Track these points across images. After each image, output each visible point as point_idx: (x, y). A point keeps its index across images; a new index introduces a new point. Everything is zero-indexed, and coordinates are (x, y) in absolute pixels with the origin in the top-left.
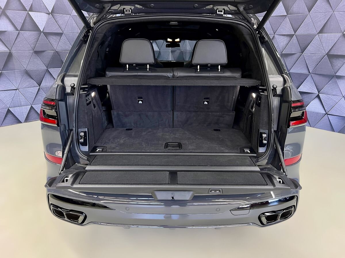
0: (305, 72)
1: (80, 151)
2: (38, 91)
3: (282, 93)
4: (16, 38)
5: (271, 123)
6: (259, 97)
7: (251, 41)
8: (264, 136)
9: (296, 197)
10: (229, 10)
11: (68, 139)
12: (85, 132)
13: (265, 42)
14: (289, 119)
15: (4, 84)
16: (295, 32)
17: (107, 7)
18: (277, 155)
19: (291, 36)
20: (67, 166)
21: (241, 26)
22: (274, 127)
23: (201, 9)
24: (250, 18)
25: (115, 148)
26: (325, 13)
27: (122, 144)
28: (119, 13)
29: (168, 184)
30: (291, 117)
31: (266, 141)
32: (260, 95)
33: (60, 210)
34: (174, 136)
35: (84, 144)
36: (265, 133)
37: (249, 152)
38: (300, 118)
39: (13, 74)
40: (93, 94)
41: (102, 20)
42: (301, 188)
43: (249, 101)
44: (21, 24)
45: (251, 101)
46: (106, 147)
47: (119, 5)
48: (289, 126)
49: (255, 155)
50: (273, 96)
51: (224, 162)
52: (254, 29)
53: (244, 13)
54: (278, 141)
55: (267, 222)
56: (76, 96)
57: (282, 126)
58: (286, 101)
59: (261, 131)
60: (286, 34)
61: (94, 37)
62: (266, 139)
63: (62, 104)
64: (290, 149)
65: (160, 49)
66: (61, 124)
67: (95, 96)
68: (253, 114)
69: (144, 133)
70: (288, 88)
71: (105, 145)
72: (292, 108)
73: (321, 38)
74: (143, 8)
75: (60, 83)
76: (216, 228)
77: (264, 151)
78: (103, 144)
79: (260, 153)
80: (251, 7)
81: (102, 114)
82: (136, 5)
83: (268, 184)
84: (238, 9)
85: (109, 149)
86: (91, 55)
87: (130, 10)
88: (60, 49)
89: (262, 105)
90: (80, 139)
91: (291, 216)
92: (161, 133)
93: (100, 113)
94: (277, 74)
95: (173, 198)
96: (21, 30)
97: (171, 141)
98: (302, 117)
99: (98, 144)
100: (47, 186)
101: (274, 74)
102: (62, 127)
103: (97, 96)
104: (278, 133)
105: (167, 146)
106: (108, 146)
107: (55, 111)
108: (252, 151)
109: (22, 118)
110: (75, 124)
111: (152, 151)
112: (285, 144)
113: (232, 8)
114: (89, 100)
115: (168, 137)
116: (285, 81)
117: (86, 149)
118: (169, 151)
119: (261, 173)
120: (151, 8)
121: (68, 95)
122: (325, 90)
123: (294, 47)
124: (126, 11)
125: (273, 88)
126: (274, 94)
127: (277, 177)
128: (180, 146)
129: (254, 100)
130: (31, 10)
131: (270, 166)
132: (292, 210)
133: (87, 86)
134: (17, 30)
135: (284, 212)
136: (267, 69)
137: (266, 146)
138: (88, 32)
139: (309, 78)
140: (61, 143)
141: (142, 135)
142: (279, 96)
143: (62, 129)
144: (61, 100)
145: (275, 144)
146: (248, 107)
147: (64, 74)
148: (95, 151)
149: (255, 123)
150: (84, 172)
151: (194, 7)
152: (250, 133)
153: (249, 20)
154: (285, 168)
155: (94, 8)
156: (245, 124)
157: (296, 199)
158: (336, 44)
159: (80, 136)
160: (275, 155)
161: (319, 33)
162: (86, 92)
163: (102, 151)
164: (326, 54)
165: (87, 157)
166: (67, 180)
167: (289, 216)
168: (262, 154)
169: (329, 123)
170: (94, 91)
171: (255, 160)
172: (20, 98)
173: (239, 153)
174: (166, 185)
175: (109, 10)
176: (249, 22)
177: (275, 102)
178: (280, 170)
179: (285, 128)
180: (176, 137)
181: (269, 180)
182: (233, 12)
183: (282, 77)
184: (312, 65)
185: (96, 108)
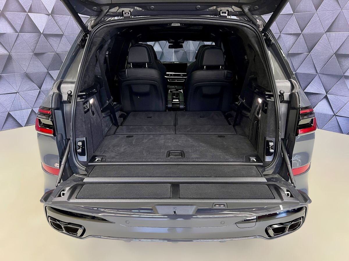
0: (313, 72)
1: (78, 161)
2: (39, 94)
3: (290, 99)
4: (16, 40)
5: (278, 130)
6: (265, 103)
7: (257, 44)
8: (271, 144)
9: (305, 208)
10: (233, 11)
11: (65, 149)
12: (83, 142)
13: (272, 45)
14: (297, 127)
15: (4, 87)
16: (302, 31)
17: (105, 9)
18: (285, 164)
19: (298, 35)
20: (64, 177)
21: (246, 28)
22: (282, 135)
23: (204, 10)
24: (256, 19)
25: (115, 157)
26: (333, 12)
27: (122, 153)
28: (118, 16)
29: (170, 198)
30: (299, 124)
31: (273, 149)
32: (267, 102)
33: (58, 223)
34: (176, 143)
35: (82, 154)
36: (271, 141)
37: (255, 161)
38: (309, 125)
39: (13, 77)
40: (91, 101)
41: (100, 23)
42: (310, 201)
43: (255, 106)
44: (21, 26)
45: (257, 106)
46: (105, 157)
47: (117, 8)
48: (297, 134)
49: (262, 164)
50: (281, 103)
51: (228, 172)
52: (259, 31)
53: (249, 14)
54: (285, 150)
55: (274, 234)
56: (73, 104)
57: (289, 134)
58: (294, 107)
59: (268, 139)
60: (292, 33)
61: (92, 42)
62: (274, 147)
63: (58, 113)
64: (299, 159)
65: (163, 49)
66: (58, 134)
67: (94, 104)
68: (259, 120)
69: (145, 141)
70: (296, 93)
71: (104, 155)
72: (301, 115)
73: (329, 37)
74: (143, 10)
75: (56, 91)
76: (220, 241)
77: (271, 160)
78: (102, 153)
79: (266, 162)
80: (257, 7)
81: (101, 121)
82: (136, 7)
83: (276, 197)
84: (243, 11)
85: (109, 159)
86: (89, 60)
87: (130, 13)
88: (61, 51)
89: (269, 112)
90: (78, 149)
91: (299, 227)
92: (163, 140)
93: (99, 120)
94: (285, 78)
95: (175, 212)
96: (21, 32)
97: (173, 149)
98: (311, 124)
99: (97, 153)
100: (43, 201)
101: (281, 79)
102: (59, 137)
103: (96, 103)
104: (286, 141)
105: (169, 154)
106: (107, 155)
107: (51, 121)
108: (259, 160)
109: (23, 122)
110: (72, 133)
111: (153, 160)
112: (294, 153)
113: (237, 9)
114: (87, 107)
115: (170, 144)
116: (293, 87)
117: (84, 159)
118: (171, 160)
119: (268, 185)
120: (151, 10)
121: (65, 103)
122: (333, 91)
123: (301, 46)
124: (125, 14)
125: (280, 94)
126: (281, 100)
127: (285, 189)
128: (182, 154)
129: (260, 106)
130: (30, 11)
131: (277, 176)
132: (301, 222)
133: (85, 93)
134: (16, 32)
135: (292, 223)
136: (274, 74)
137: (273, 155)
138: (85, 36)
139: (317, 78)
140: (58, 154)
141: (143, 143)
142: (286, 102)
143: (59, 139)
144: (57, 109)
145: (283, 152)
146: (254, 113)
147: (61, 81)
148: (94, 161)
149: (261, 130)
150: (82, 184)
151: (196, 9)
152: (255, 140)
153: (255, 21)
154: (293, 179)
155: (91, 11)
156: (250, 130)
157: (305, 210)
158: (345, 43)
159: (78, 146)
160: (282, 164)
161: (327, 32)
162: (84, 100)
163: (102, 161)
164: (334, 54)
165: (85, 168)
166: (63, 194)
167: (297, 228)
168: (269, 164)
169: (337, 125)
170: (93, 98)
171: (262, 170)
172: (20, 102)
173: (245, 162)
174: (168, 199)
175: (107, 13)
176: (254, 24)
177: (282, 108)
178: (288, 181)
179: (293, 136)
180: (179, 145)
181: (277, 193)
182: (237, 13)
183: (289, 82)
184: (319, 65)
185: (95, 115)
